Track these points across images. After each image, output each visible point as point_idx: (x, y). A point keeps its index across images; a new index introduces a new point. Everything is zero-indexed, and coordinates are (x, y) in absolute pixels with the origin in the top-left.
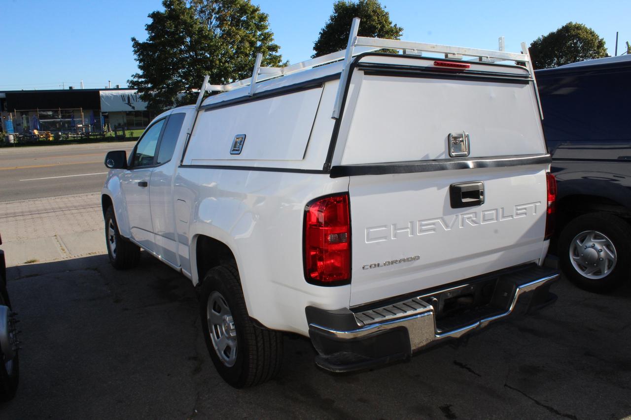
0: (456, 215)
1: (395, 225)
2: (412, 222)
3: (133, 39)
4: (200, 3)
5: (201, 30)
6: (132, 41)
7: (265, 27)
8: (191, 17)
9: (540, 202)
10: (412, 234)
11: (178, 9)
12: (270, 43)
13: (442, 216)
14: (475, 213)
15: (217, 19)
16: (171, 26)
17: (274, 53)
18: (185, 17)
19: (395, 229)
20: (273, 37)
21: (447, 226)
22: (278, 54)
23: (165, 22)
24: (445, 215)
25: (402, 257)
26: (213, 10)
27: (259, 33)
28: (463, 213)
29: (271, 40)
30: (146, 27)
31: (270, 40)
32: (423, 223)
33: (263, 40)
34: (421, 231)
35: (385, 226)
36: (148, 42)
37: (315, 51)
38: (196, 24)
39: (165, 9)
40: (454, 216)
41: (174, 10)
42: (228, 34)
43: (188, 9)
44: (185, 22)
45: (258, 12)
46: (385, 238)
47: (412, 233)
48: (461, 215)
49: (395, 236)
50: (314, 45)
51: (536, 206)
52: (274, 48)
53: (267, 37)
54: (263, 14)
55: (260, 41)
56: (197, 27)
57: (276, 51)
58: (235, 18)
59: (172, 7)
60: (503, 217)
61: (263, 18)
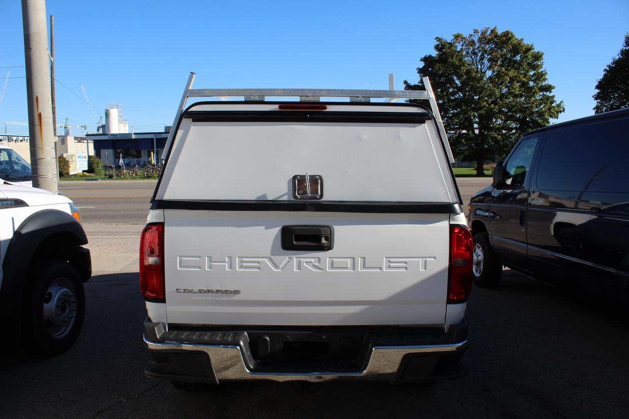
0: (290, 258)
1: (210, 257)
2: (230, 258)
3: (405, 82)
4: (471, 45)
5: (468, 72)
6: (405, 84)
7: (538, 66)
8: (461, 60)
9: (435, 258)
10: (231, 269)
11: (449, 52)
12: (544, 83)
13: (269, 255)
14: (319, 258)
15: (489, 60)
16: (439, 69)
17: (548, 94)
18: (455, 61)
19: (210, 261)
20: (546, 77)
21: (276, 267)
22: (551, 95)
23: (435, 65)
24: (275, 255)
25: (219, 288)
26: (486, 52)
27: (531, 73)
28: (299, 256)
29: (545, 79)
30: (417, 71)
31: (543, 80)
32: (244, 259)
33: (535, 81)
34: (241, 267)
35: (199, 257)
36: (419, 84)
37: (597, 89)
38: (464, 66)
39: (437, 53)
40: (287, 259)
41: (444, 53)
42: (499, 75)
43: (458, 51)
44: (453, 65)
45: (532, 51)
46: (199, 267)
47: (231, 267)
48: (296, 258)
49: (210, 267)
50: (596, 83)
51: (426, 261)
52: (549, 88)
53: (540, 76)
54: (538, 53)
55: (532, 81)
56: (464, 69)
57: (551, 92)
58: (506, 58)
59: (444, 50)
60: (364, 267)
61: (538, 57)
